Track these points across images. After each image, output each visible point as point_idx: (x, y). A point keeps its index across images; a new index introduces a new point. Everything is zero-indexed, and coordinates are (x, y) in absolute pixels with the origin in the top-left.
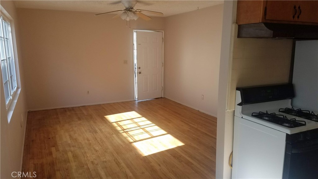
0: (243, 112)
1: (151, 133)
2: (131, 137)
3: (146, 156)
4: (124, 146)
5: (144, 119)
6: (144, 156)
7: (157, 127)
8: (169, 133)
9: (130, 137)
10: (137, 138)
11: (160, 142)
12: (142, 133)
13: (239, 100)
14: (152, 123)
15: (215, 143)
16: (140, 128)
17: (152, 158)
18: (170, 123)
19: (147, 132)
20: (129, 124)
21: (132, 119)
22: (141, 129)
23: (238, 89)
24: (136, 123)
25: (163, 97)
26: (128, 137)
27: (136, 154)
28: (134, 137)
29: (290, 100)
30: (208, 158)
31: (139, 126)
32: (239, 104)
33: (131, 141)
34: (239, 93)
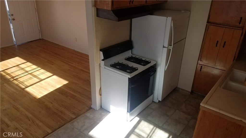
0: (105, 65)
1: (39, 77)
2: (22, 84)
3: (39, 98)
4: (18, 93)
5: (29, 64)
6: (38, 98)
7: (42, 71)
8: (54, 74)
9: (20, 84)
10: (27, 84)
11: (48, 84)
12: (31, 78)
13: (102, 58)
14: (37, 67)
15: (90, 77)
16: (27, 74)
17: (44, 98)
18: (53, 65)
19: (35, 76)
20: (17, 71)
21: (18, 65)
22: (29, 75)
23: (101, 50)
24: (22, 69)
25: (41, 38)
26: (19, 84)
27: (30, 98)
28: (24, 83)
29: (130, 51)
30: (86, 89)
31: (27, 72)
32: (103, 60)
33: (24, 87)
34: (101, 53)
